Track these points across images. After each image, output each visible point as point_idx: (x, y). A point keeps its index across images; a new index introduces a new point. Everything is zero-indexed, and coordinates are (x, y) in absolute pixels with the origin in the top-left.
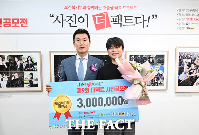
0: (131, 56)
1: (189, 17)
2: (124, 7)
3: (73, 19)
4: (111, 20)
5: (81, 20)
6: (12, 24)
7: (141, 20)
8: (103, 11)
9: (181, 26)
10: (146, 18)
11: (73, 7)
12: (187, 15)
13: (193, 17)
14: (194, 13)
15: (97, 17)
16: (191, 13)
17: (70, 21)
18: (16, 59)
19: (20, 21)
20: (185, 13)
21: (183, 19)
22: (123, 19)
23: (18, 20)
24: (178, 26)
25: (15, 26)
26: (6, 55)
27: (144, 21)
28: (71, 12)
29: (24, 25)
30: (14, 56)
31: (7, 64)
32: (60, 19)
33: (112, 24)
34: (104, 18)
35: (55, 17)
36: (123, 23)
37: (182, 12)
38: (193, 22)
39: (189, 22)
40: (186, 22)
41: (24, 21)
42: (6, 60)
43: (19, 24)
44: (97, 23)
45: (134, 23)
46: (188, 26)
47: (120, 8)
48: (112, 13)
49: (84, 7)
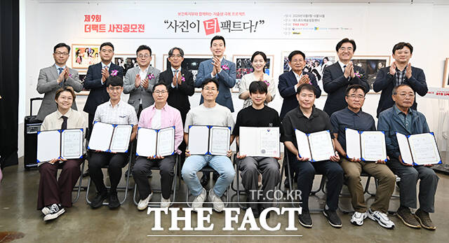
0: (238, 59)
1: (297, 22)
2: (233, 13)
3: (185, 24)
4: (220, 25)
5: (193, 25)
6: (131, 30)
7: (249, 25)
8: (213, 17)
9: (287, 31)
10: (254, 23)
11: (186, 14)
12: (294, 20)
13: (300, 23)
14: (301, 18)
15: (207, 23)
16: (298, 18)
17: (183, 27)
18: (133, 61)
19: (138, 27)
20: (292, 18)
21: (290, 25)
22: (232, 24)
23: (136, 25)
24: (285, 31)
25: (134, 31)
26: (125, 58)
27: (252, 26)
28: (184, 19)
29: (141, 30)
30: (132, 59)
31: (125, 65)
32: (173, 25)
33: (221, 29)
34: (214, 23)
35: (169, 23)
36: (232, 28)
37: (288, 18)
38: (299, 27)
39: (295, 27)
40: (292, 27)
41: (142, 27)
42: (125, 62)
43: (137, 30)
44: (207, 28)
45: (242, 28)
46: (295, 31)
47: (229, 14)
48: (222, 19)
49: (196, 14)
